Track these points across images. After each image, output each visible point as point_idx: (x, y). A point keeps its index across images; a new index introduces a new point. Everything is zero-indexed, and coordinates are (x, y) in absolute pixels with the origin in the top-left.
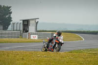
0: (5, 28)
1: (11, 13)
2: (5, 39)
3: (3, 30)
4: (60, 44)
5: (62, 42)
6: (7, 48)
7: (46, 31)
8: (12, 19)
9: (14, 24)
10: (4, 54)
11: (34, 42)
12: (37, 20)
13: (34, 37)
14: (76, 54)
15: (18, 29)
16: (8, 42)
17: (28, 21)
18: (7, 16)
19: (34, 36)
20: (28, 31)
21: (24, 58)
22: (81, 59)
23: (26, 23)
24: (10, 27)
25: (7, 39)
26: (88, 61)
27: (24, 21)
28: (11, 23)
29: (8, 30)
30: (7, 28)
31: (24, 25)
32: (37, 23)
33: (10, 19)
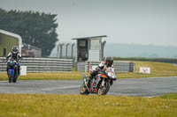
0: (46, 53)
1: (56, 26)
2: (45, 74)
3: (43, 56)
6: (49, 89)
8: (58, 38)
9: (61, 46)
10: (43, 100)
12: (103, 40)
14: (173, 100)
15: (69, 55)
16: (50, 78)
17: (86, 40)
18: (49, 32)
20: (87, 59)
21: (80, 107)
23: (83, 44)
24: (54, 52)
25: (49, 74)
27: (79, 40)
28: (57, 43)
29: (51, 56)
30: (50, 53)
31: (80, 48)
32: (103, 44)
33: (54, 37)
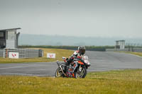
4: (85, 66)
5: (89, 64)
7: (30, 47)
11: (14, 62)
12: (18, 31)
13: (14, 56)
17: (4, 32)
19: (14, 53)
20: (5, 47)
22: (81, 87)
26: (92, 89)
32: (18, 35)
